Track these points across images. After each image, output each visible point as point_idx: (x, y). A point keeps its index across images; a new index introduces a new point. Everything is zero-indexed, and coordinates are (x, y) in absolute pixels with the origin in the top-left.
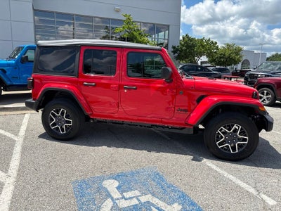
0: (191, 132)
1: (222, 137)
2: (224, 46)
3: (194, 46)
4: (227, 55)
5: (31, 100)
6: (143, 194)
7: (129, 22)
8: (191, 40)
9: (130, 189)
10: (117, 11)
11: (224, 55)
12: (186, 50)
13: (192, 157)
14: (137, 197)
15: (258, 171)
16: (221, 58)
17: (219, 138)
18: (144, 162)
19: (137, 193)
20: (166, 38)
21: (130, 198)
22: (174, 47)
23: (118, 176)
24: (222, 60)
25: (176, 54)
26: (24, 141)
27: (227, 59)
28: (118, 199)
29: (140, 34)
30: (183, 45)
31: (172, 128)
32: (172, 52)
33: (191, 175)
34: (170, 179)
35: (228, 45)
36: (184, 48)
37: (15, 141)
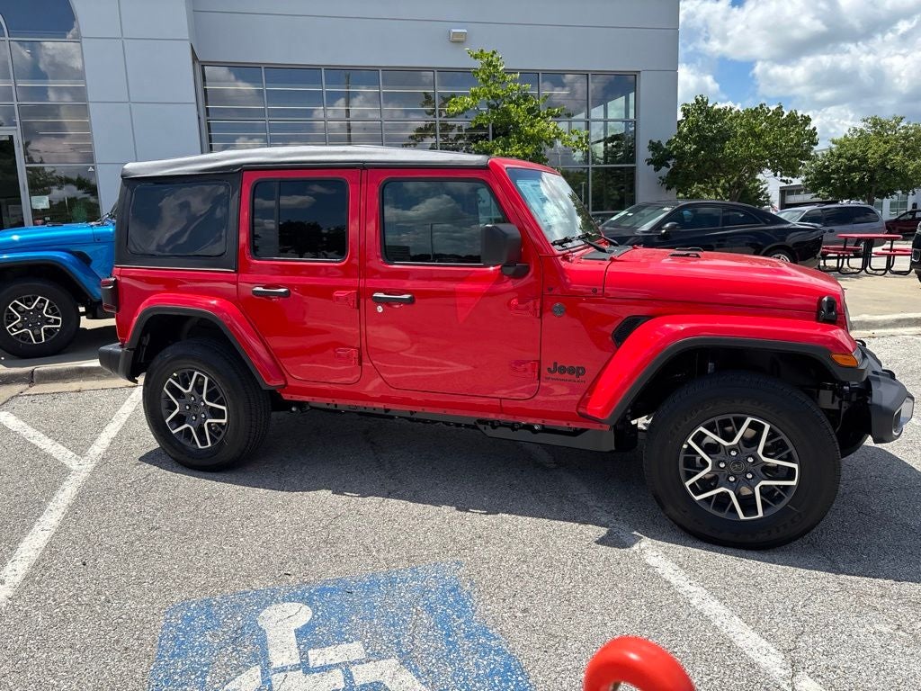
0: (608, 444)
1: (705, 464)
2: (860, 125)
3: (724, 136)
4: (873, 157)
5: (114, 348)
6: (374, 656)
7: (492, 73)
8: (713, 116)
9: (339, 638)
10: (458, 41)
11: (864, 160)
12: (697, 152)
13: (603, 531)
14: (346, 667)
15: (833, 587)
16: (850, 169)
17: (693, 465)
18: (428, 548)
19: (355, 650)
20: (632, 116)
21: (325, 669)
22: (654, 147)
23: (322, 591)
24: (857, 177)
25: (664, 171)
26: (93, 473)
27: (872, 172)
28: (283, 670)
29: (530, 111)
30: (684, 138)
31: (545, 430)
32: (650, 162)
33: (568, 598)
34: (487, 609)
35: (876, 122)
36: (690, 147)
37: (68, 471)
